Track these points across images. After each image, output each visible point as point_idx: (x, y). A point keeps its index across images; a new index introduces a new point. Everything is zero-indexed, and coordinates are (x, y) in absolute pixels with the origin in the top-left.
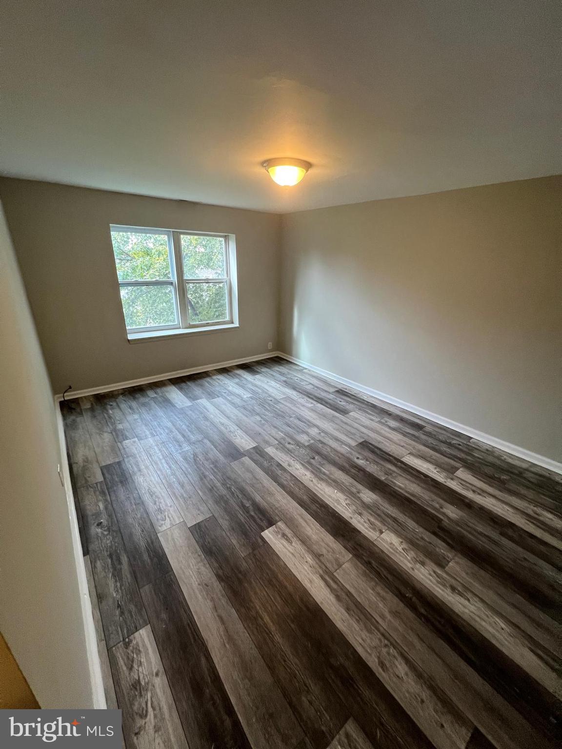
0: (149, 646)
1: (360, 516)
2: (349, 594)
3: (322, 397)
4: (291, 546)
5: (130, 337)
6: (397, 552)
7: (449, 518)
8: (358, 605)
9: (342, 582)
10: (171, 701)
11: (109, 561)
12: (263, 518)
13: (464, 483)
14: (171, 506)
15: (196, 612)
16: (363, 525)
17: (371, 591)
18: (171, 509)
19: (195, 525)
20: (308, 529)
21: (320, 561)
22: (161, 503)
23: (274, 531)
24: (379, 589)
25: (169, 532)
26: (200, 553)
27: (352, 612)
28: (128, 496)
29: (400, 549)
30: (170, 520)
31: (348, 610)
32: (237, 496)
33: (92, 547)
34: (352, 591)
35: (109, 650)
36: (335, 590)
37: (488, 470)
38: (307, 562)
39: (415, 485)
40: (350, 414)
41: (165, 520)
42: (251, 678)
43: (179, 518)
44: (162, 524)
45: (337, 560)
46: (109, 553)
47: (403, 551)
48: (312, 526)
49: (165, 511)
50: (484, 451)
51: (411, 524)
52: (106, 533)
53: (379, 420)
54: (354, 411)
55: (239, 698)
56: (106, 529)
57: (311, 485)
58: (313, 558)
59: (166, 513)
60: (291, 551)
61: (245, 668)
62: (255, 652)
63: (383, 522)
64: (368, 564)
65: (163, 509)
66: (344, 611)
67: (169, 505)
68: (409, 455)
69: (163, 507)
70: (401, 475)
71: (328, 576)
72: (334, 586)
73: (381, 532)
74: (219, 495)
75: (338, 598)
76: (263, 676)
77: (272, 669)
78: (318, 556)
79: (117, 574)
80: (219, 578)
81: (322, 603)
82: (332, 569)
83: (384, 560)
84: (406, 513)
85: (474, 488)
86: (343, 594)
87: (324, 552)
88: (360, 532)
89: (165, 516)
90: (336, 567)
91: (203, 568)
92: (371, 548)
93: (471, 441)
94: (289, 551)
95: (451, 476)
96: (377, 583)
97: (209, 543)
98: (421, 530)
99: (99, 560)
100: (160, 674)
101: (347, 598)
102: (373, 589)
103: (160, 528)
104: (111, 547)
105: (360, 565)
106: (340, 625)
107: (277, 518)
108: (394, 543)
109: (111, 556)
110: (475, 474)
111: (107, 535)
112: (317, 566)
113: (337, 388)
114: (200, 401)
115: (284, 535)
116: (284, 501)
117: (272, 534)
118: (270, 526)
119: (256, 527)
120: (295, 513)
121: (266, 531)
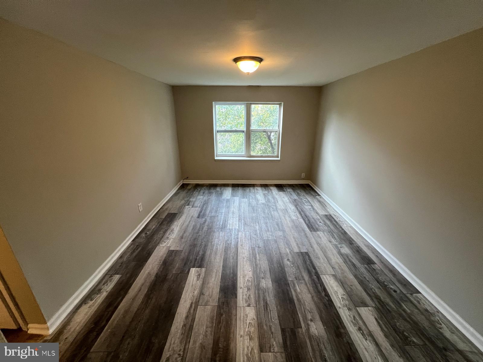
0: (115, 281)
1: (248, 290)
2: (193, 320)
3: (310, 216)
4: (196, 282)
5: (216, 158)
6: (243, 321)
7: (308, 330)
8: (191, 327)
9: (197, 312)
10: (100, 303)
12: (199, 262)
13: (358, 318)
15: (137, 281)
16: (243, 296)
17: (205, 328)
18: (172, 240)
19: (172, 250)
20: (213, 279)
21: (200, 296)
22: (171, 235)
23: (198, 272)
24: (209, 329)
25: (161, 248)
26: (162, 262)
27: (184, 328)
29: (248, 322)
30: (167, 244)
31: (184, 325)
33: (136, 240)
34: (197, 320)
35: (106, 275)
36: (190, 312)
37: (400, 324)
38: (194, 293)
39: (309, 296)
40: (318, 232)
42: (124, 317)
43: (170, 244)
44: (163, 244)
45: (208, 301)
46: (138, 244)
47: (248, 324)
48: (217, 279)
50: (420, 309)
51: (274, 314)
53: (337, 243)
54: (323, 232)
55: (114, 320)
56: (146, 236)
58: (198, 293)
59: (168, 240)
60: (194, 283)
61: (126, 312)
62: (136, 309)
63: (257, 301)
64: (220, 315)
65: (169, 238)
66: (182, 325)
67: (173, 238)
68: (331, 276)
70: (306, 285)
71: (195, 305)
72: (192, 311)
73: (249, 306)
75: (187, 317)
76: (128, 319)
77: (133, 320)
78: (201, 293)
81: (178, 313)
82: (200, 303)
83: (231, 320)
84: (279, 307)
85: (363, 327)
86: (191, 318)
87: (207, 294)
88: (236, 297)
90: (203, 304)
91: (156, 268)
92: (232, 308)
93: (414, 295)
94: (193, 283)
95: (352, 306)
96: (212, 326)
98: (277, 322)
99: (134, 245)
100: (107, 292)
101: (190, 321)
102: (207, 327)
103: (160, 245)
104: (141, 243)
105: (215, 312)
106: (173, 329)
107: (205, 266)
108: (249, 316)
110: (381, 318)
111: (144, 238)
112: (195, 298)
113: (329, 213)
114: (235, 198)
115: (199, 275)
116: (218, 260)
117: (195, 271)
118: (199, 267)
119: (192, 264)
120: (216, 268)
121: (194, 269)
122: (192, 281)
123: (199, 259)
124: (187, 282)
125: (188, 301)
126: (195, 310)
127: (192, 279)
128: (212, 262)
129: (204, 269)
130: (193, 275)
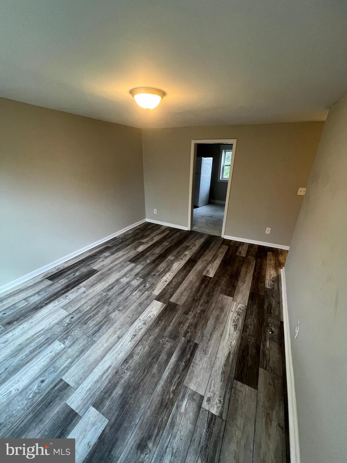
4: (210, 270)
11: (272, 311)
12: (206, 279)
14: (232, 311)
18: (233, 310)
19: (230, 296)
22: (235, 317)
23: (208, 274)
25: (242, 302)
28: (249, 337)
30: (238, 306)
32: (202, 291)
33: (279, 323)
38: (212, 266)
41: (240, 308)
43: (233, 304)
44: (242, 307)
46: (271, 314)
49: (236, 312)
52: (270, 324)
56: (269, 327)
57: (175, 273)
59: (237, 310)
65: (237, 313)
67: (232, 312)
69: (236, 315)
74: (208, 297)
79: (270, 305)
80: (238, 280)
87: (204, 263)
89: (238, 309)
90: (207, 260)
97: (231, 288)
99: (276, 315)
103: (244, 307)
104: (269, 316)
107: (202, 276)
109: (271, 313)
111: (270, 323)
112: (211, 263)
114: (73, 407)
115: (207, 272)
116: (192, 276)
117: (210, 275)
118: (207, 276)
119: (211, 280)
120: (195, 272)
121: (210, 276)
122: (213, 270)
123: (206, 282)
124: (216, 271)
125: (215, 263)
126: (212, 260)
127: (212, 271)
128: (196, 277)
129: (204, 274)
130: (212, 273)
